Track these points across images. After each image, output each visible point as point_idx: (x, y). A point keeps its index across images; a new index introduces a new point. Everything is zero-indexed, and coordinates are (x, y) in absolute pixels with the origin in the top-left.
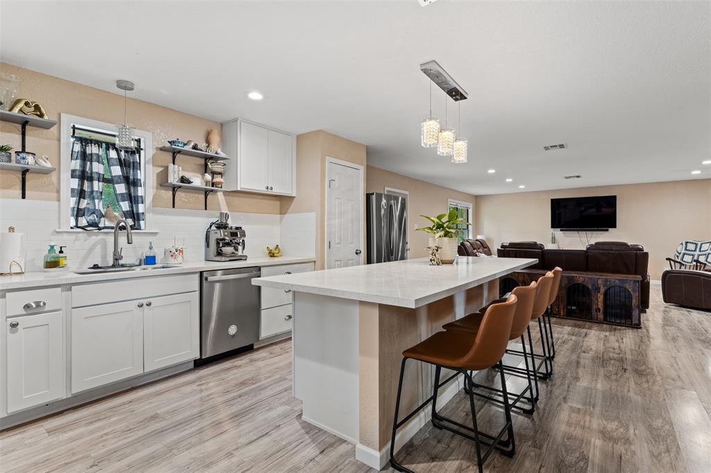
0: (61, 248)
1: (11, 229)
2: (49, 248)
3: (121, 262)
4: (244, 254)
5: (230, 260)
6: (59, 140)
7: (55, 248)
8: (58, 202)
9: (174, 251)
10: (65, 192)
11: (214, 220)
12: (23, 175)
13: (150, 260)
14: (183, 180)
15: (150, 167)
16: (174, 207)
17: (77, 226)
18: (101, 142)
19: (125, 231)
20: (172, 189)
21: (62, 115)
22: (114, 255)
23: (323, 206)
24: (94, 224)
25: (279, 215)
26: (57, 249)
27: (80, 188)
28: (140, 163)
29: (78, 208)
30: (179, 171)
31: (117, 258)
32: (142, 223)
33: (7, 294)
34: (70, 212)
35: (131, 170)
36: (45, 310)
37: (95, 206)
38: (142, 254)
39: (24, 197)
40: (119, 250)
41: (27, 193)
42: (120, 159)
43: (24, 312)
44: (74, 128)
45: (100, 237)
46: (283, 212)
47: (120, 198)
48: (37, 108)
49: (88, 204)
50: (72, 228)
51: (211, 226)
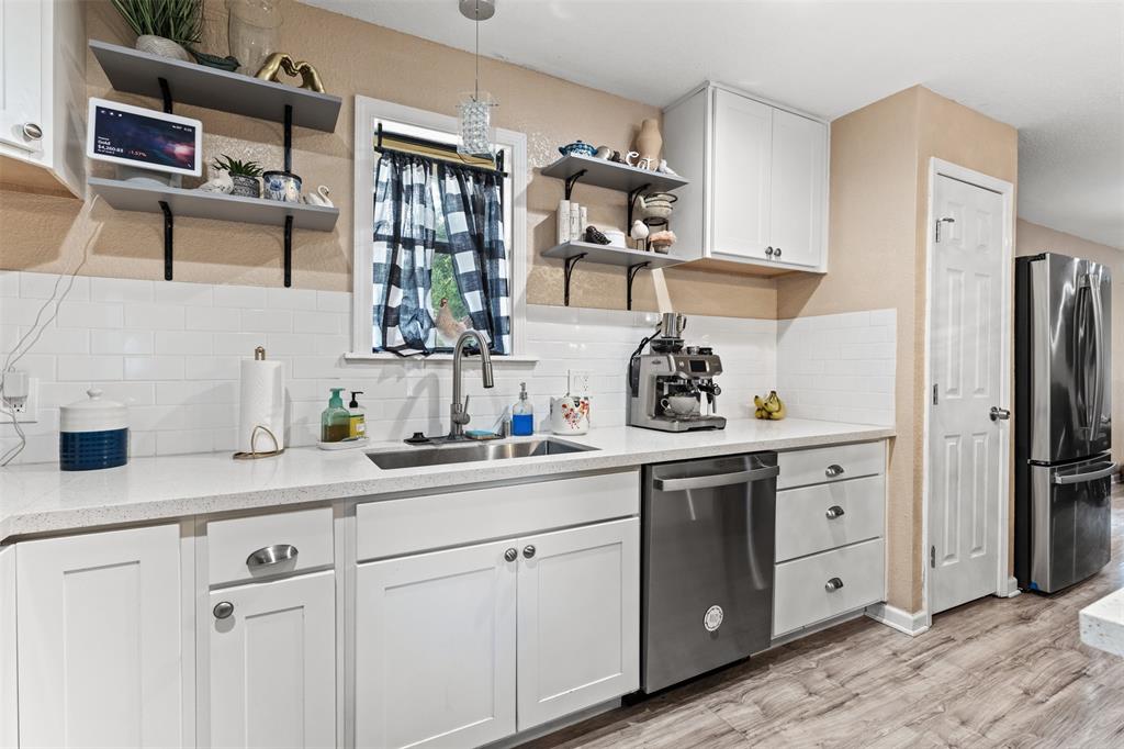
0: (354, 394)
1: (260, 353)
2: (331, 395)
3: (466, 428)
4: (717, 415)
5: (691, 430)
6: (352, 157)
7: (341, 395)
8: (348, 294)
9: (571, 404)
10: (363, 273)
11: (650, 333)
12: (286, 235)
13: (522, 424)
14: (591, 236)
15: (522, 211)
16: (567, 303)
17: (385, 348)
18: (431, 161)
19: (478, 358)
20: (563, 262)
21: (359, 99)
22: (454, 412)
23: (920, 290)
24: (415, 343)
25: (776, 322)
26: (346, 399)
27: (390, 263)
28: (502, 206)
29: (386, 307)
30: (581, 216)
31: (459, 419)
32: (506, 339)
33: (211, 526)
34: (372, 315)
35: (486, 223)
36: (296, 568)
37: (417, 302)
38: (507, 408)
39: (288, 284)
40: (463, 401)
41: (294, 273)
42: (464, 196)
43: (248, 575)
44: (381, 134)
45: (429, 370)
46: (785, 312)
47: (464, 283)
48: (306, 72)
49: (405, 298)
50: (375, 351)
51: (642, 346)
